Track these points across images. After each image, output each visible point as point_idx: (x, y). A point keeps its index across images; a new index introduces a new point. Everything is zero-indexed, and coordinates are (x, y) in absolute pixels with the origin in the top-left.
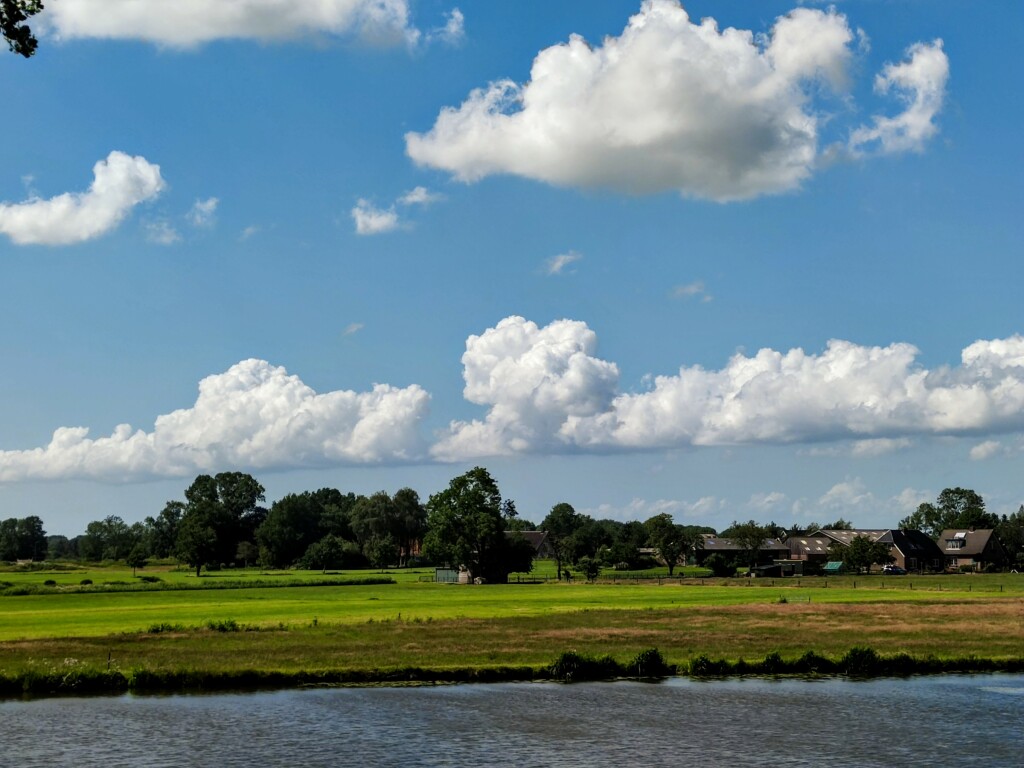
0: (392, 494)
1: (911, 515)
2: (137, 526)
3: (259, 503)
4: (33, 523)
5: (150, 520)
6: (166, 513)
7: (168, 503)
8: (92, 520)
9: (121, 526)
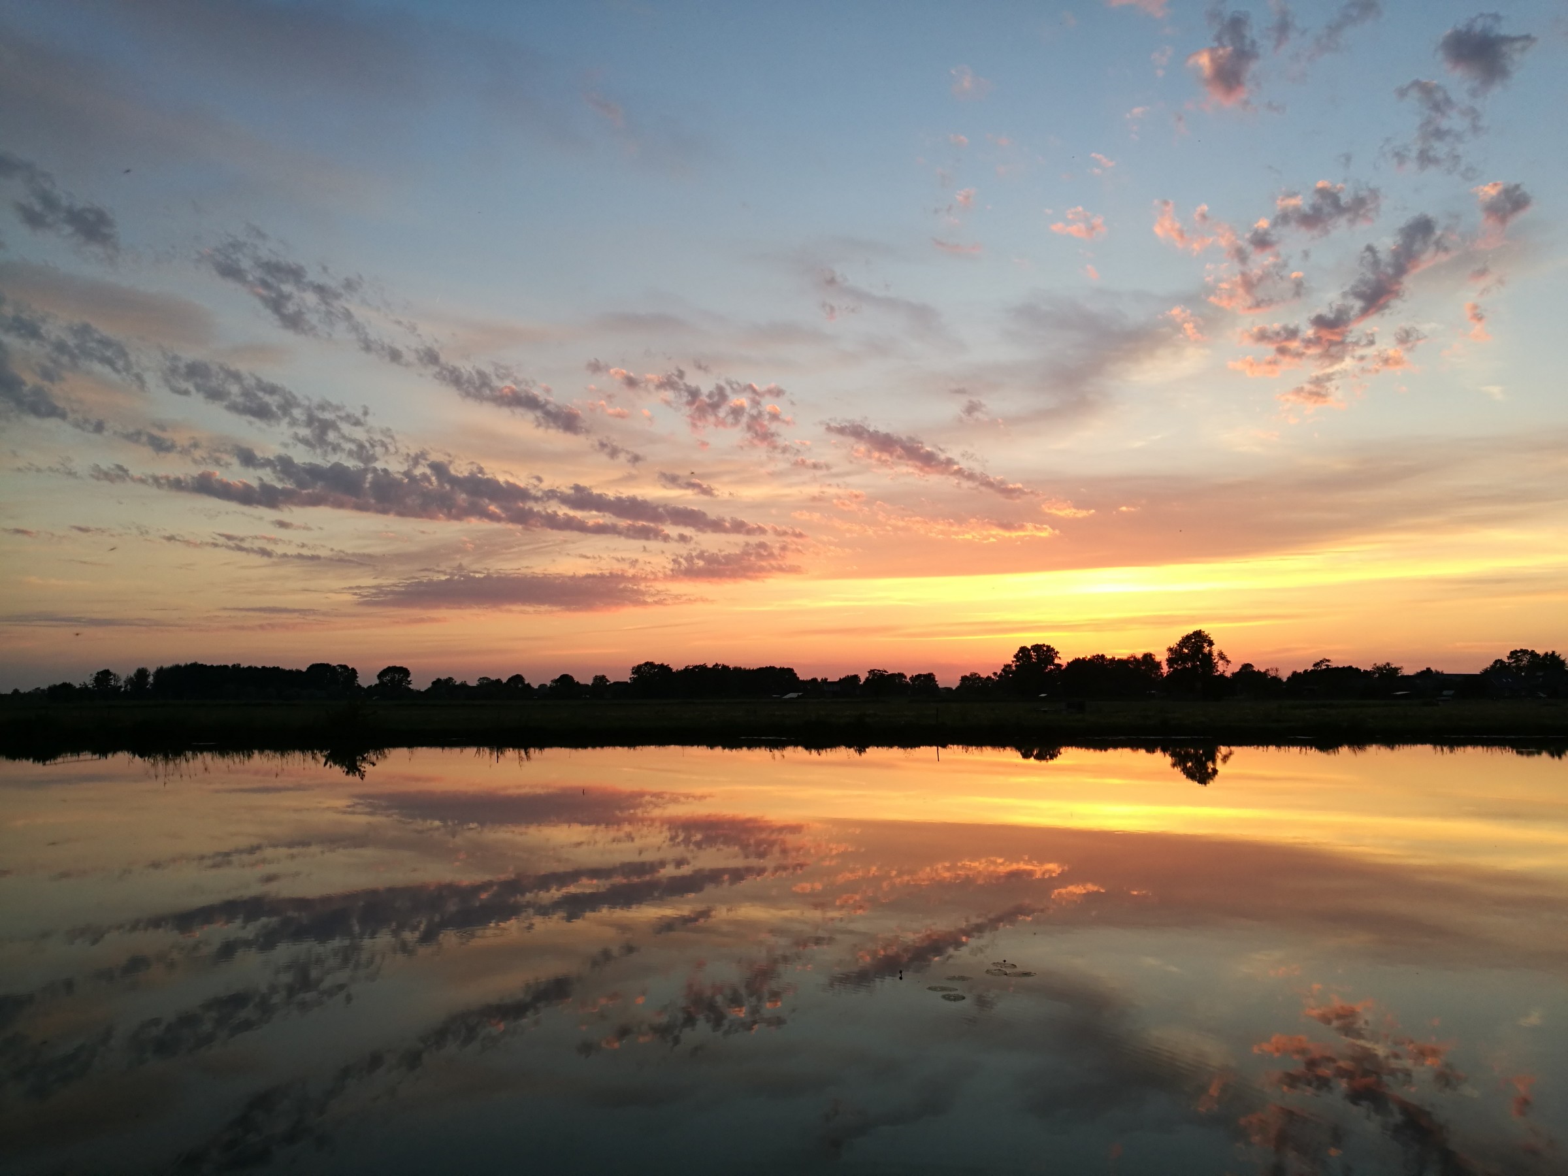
0: (1139, 654)
1: (1489, 666)
2: (989, 678)
3: (1057, 661)
4: (931, 677)
5: (995, 674)
6: (1003, 670)
7: (1004, 665)
8: (964, 675)
9: (979, 678)
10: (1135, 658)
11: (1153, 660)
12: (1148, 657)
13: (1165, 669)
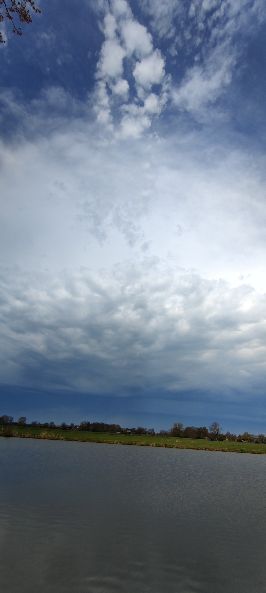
0: (203, 427)
2: (167, 432)
4: (153, 430)
6: (171, 430)
8: (161, 430)
10: (201, 428)
11: (206, 429)
12: (205, 428)
13: (209, 432)
